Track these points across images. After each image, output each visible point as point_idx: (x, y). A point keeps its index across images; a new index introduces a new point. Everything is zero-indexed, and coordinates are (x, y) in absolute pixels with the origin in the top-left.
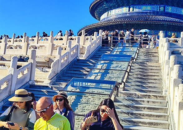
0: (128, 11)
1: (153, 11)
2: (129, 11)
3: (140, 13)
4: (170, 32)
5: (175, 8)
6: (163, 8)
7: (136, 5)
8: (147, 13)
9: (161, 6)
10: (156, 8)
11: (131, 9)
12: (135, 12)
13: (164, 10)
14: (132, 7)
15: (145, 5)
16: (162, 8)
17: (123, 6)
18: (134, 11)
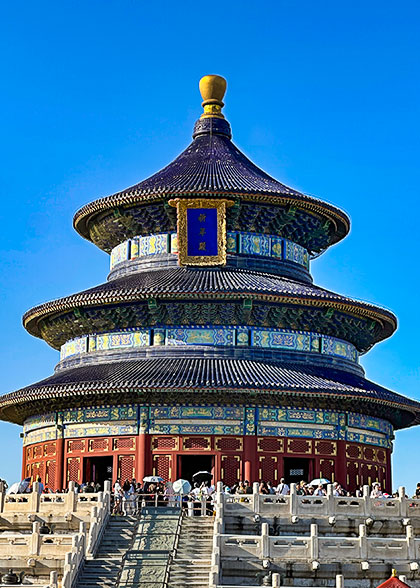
0: (148, 344)
1: (218, 346)
2: (152, 343)
3: (183, 351)
4: (265, 411)
5: (277, 335)
6: (247, 336)
7: (170, 328)
8: (203, 352)
9: (242, 331)
10: (225, 337)
11: (157, 338)
12: (170, 348)
13: (250, 341)
14: (160, 332)
15: (195, 328)
16: (243, 338)
17: (132, 326)
18: (166, 344)
